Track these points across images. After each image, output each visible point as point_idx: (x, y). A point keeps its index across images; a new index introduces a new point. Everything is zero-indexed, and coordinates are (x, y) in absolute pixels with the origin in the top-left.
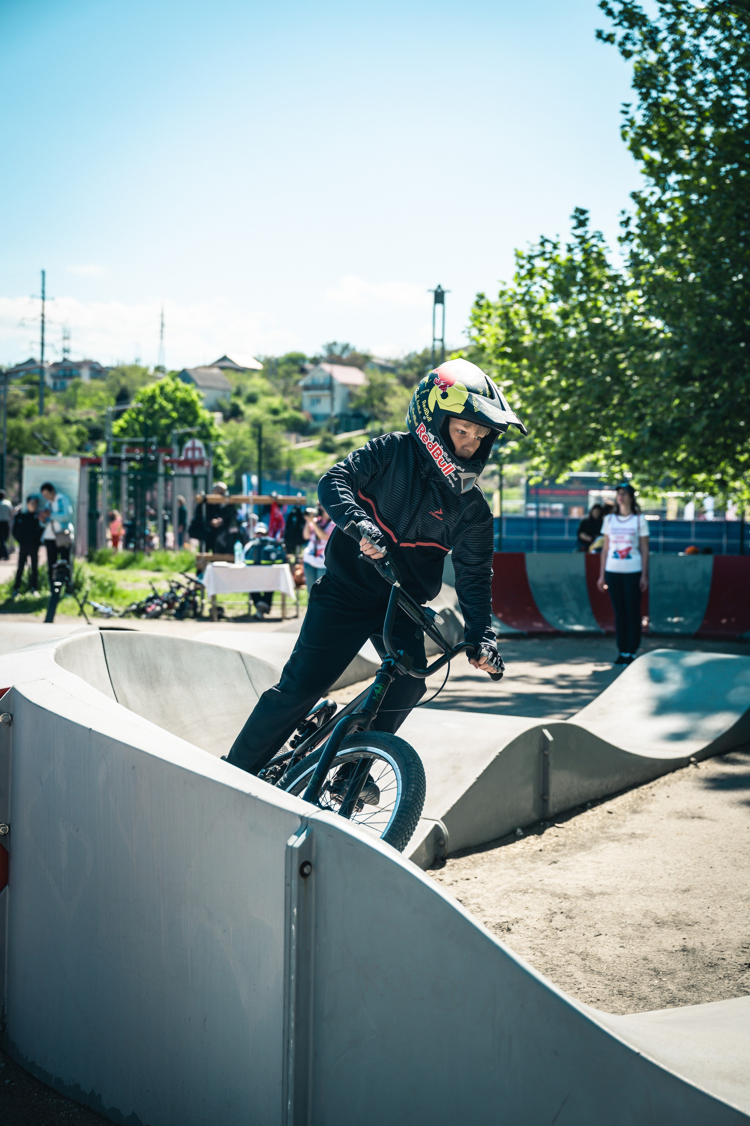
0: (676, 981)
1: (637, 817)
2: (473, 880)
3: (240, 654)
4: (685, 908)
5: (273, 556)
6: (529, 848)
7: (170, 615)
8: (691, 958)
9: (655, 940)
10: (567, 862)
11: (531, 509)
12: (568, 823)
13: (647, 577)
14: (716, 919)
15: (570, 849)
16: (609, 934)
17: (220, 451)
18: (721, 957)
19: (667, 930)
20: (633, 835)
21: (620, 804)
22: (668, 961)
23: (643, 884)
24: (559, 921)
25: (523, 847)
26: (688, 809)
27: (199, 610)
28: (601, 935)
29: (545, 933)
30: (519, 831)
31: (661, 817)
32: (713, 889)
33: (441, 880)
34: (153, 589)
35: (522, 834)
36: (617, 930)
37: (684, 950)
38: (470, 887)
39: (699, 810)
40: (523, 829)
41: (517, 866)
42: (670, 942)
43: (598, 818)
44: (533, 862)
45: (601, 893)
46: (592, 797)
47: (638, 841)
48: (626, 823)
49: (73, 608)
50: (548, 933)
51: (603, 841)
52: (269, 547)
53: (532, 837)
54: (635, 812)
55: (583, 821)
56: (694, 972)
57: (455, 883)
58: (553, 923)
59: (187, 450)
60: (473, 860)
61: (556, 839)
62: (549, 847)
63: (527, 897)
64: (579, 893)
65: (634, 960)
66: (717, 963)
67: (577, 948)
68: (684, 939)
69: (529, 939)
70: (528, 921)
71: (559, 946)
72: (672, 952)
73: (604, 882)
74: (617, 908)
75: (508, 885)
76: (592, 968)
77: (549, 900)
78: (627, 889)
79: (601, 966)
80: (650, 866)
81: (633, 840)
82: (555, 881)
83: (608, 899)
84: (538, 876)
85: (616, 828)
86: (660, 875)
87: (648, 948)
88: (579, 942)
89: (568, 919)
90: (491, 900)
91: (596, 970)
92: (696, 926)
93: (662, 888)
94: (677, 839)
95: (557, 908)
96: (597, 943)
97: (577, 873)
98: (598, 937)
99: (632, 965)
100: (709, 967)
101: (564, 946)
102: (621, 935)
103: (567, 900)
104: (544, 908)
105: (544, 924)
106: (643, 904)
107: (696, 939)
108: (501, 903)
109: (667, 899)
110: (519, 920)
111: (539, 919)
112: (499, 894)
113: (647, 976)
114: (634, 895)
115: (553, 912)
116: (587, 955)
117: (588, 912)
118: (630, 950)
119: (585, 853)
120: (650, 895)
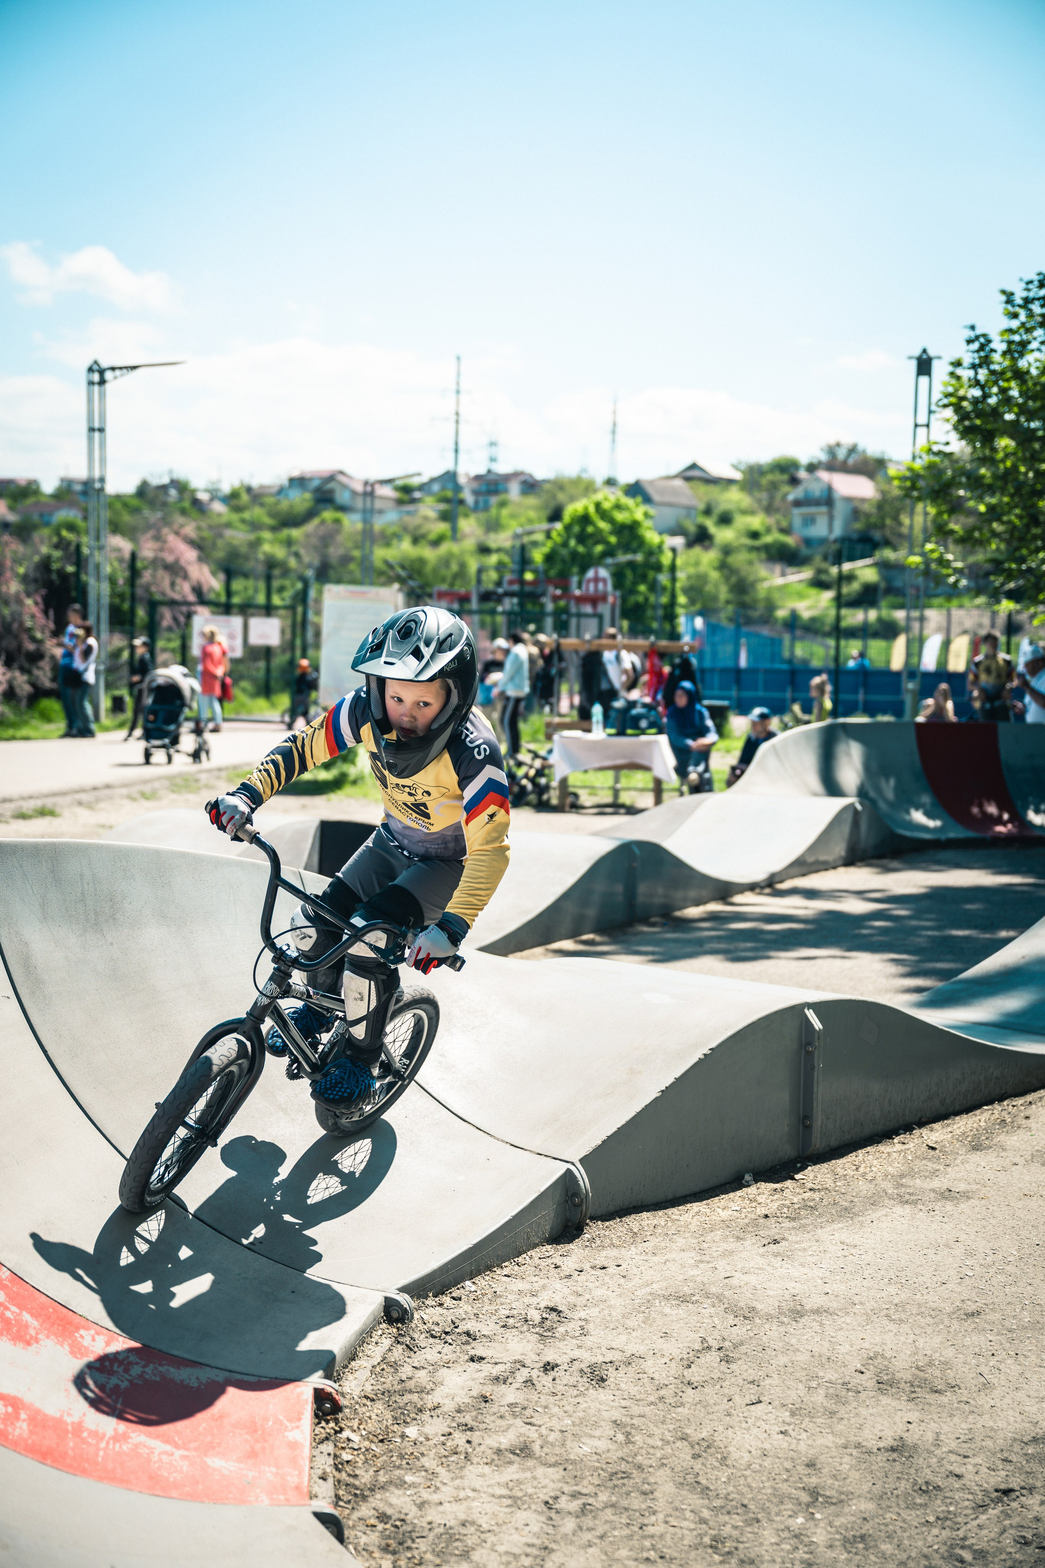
0: (839, 1522)
1: (975, 1157)
2: (612, 1270)
4: (949, 1353)
5: (644, 724)
8: (899, 1469)
9: (854, 1421)
10: (796, 1243)
14: (994, 1381)
15: (820, 1215)
16: (776, 1403)
18: (956, 1469)
19: (889, 1401)
20: (947, 1193)
21: (958, 1132)
22: (850, 1473)
23: (902, 1296)
24: (705, 1365)
25: (738, 1208)
28: (760, 1402)
29: (662, 1392)
30: (748, 1177)
31: (1016, 1160)
32: (1025, 1313)
33: (557, 1267)
35: (752, 1183)
36: (796, 1393)
37: (896, 1448)
40: (754, 1171)
41: (705, 1246)
42: (879, 1427)
43: (906, 1157)
44: (738, 1238)
45: (817, 1311)
47: (949, 1206)
48: (949, 1169)
50: (669, 1391)
51: (887, 1202)
54: (976, 1147)
55: (875, 1162)
56: (885, 1504)
57: (576, 1274)
58: (692, 1369)
59: (589, 581)
60: (635, 1230)
62: (785, 1210)
63: (681, 1311)
64: (779, 1307)
65: (788, 1465)
66: (940, 1484)
67: (699, 1430)
68: (909, 1422)
69: (624, 1403)
70: (650, 1363)
71: (670, 1421)
72: (869, 1453)
73: (836, 1287)
74: (827, 1345)
75: (665, 1284)
76: (700, 1479)
77: (715, 1319)
78: (867, 1304)
79: (720, 1474)
80: (939, 1258)
81: (939, 1204)
82: (752, 1279)
83: (822, 1325)
84: (728, 1268)
85: (926, 1177)
86: (944, 1278)
87: (828, 1440)
88: (710, 1417)
89: (723, 1363)
90: (614, 1314)
91: (704, 1482)
92: (948, 1394)
93: (933, 1305)
94: (1020, 1204)
95: (718, 1337)
96: (740, 1422)
97: (802, 1265)
98: (753, 1407)
99: (777, 1477)
100: (920, 1492)
101: (678, 1424)
102: (797, 1406)
103: (747, 1322)
104: (696, 1337)
105: (673, 1372)
106: (878, 1339)
107: (932, 1424)
108: (627, 1321)
109: (929, 1330)
110: (635, 1359)
111: (671, 1360)
112: (636, 1301)
113: (790, 1506)
114: (874, 1318)
115: (706, 1345)
116: (708, 1447)
117: (768, 1351)
118: (794, 1441)
119: (840, 1225)
120: (901, 1320)
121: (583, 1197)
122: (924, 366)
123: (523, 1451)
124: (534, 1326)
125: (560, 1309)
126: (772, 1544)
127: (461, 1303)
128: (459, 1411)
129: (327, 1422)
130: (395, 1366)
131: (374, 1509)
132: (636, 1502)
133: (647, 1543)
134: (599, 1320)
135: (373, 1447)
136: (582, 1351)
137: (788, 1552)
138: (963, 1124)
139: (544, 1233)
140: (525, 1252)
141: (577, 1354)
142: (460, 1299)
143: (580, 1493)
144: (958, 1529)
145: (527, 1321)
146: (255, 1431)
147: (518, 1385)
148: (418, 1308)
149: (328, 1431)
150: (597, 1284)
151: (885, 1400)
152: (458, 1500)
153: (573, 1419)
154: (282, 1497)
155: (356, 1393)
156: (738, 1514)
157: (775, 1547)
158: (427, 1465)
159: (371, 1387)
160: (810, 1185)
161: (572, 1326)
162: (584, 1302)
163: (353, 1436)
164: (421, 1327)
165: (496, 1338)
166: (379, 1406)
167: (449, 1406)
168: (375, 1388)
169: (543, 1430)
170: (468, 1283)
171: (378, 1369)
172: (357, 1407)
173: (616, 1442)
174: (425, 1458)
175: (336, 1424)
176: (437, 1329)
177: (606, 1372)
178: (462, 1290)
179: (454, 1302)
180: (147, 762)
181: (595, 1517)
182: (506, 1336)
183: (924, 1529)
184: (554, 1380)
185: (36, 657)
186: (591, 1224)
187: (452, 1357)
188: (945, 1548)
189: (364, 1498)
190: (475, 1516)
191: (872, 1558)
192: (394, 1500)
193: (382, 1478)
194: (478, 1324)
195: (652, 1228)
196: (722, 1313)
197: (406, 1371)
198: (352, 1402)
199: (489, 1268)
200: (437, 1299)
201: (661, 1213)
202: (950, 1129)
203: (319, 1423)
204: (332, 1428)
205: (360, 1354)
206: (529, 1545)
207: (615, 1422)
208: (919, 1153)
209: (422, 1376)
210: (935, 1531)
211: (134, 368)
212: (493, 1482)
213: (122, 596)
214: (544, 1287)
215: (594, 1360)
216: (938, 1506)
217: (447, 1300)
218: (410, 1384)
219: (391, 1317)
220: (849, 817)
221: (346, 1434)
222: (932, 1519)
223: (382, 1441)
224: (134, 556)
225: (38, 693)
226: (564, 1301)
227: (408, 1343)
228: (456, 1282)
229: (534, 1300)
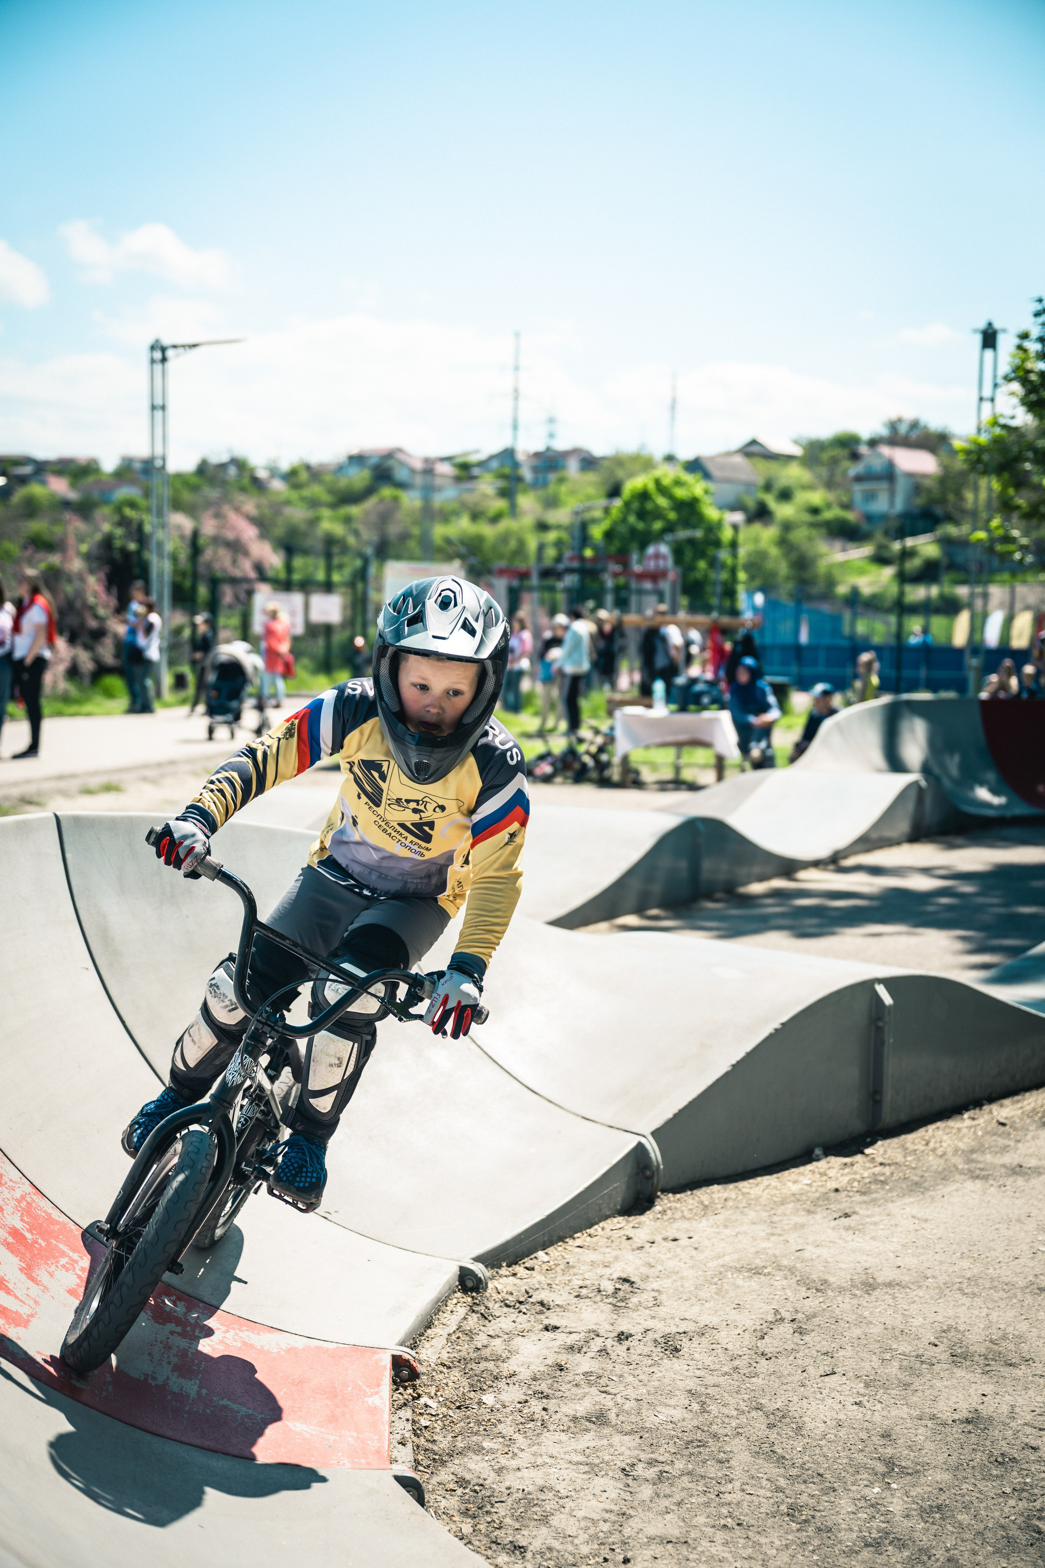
0: (915, 1492)
2: (684, 1241)
4: (1023, 1327)
5: (706, 700)
6: (820, 1184)
8: (974, 1440)
9: (928, 1393)
10: (868, 1216)
15: (891, 1190)
16: (850, 1374)
18: (1032, 1442)
19: (963, 1373)
20: (1018, 1169)
21: (1028, 1108)
22: (926, 1444)
23: (975, 1270)
24: (778, 1337)
25: (809, 1182)
27: (606, 772)
28: (835, 1373)
29: (736, 1362)
30: (818, 1151)
33: (629, 1239)
34: (546, 745)
36: (870, 1365)
37: (971, 1420)
40: (824, 1145)
41: (776, 1219)
42: (954, 1399)
43: (975, 1133)
44: (809, 1212)
45: (890, 1285)
47: (1020, 1181)
48: (1020, 1145)
50: (743, 1361)
51: (957, 1177)
52: (699, 687)
55: (945, 1137)
56: (961, 1475)
57: (648, 1246)
58: (765, 1340)
59: (650, 558)
60: (706, 1203)
62: (856, 1184)
63: (754, 1282)
64: (851, 1280)
65: (864, 1436)
66: (1016, 1455)
67: (773, 1400)
68: (984, 1395)
69: (698, 1373)
70: (723, 1334)
71: (744, 1391)
72: (944, 1424)
73: (908, 1261)
74: (899, 1318)
75: (736, 1256)
76: (775, 1448)
77: (788, 1291)
78: (940, 1278)
79: (795, 1443)
80: (1011, 1233)
81: (1011, 1179)
82: (824, 1252)
83: (894, 1298)
84: (800, 1241)
85: (996, 1153)
86: (1017, 1253)
87: (904, 1411)
88: (785, 1387)
89: (796, 1334)
90: (686, 1285)
91: (780, 1451)
92: (1023, 1367)
93: (1007, 1280)
95: (791, 1309)
96: (814, 1392)
97: (874, 1238)
98: (827, 1378)
99: (852, 1447)
100: (996, 1464)
101: (752, 1394)
102: (872, 1377)
103: (819, 1294)
104: (769, 1308)
105: (746, 1343)
106: (951, 1313)
107: (1007, 1397)
108: (700, 1293)
109: (1002, 1304)
110: (708, 1330)
111: (744, 1331)
112: (709, 1273)
113: (866, 1476)
114: (947, 1291)
115: (779, 1317)
116: (783, 1417)
117: (842, 1323)
118: (869, 1412)
119: (911, 1200)
120: (974, 1294)
121: (655, 1169)
122: (989, 339)
123: (599, 1419)
124: (607, 1296)
125: (633, 1279)
126: (848, 1512)
127: (534, 1273)
128: (535, 1379)
129: (405, 1388)
130: (470, 1335)
131: (453, 1474)
132: (713, 1470)
133: (724, 1511)
134: (671, 1291)
135: (451, 1413)
136: (656, 1321)
137: (865, 1520)
138: (1033, 1100)
139: (615, 1205)
140: (597, 1223)
141: (650, 1324)
142: (533, 1269)
143: (657, 1461)
144: (1035, 1500)
145: (600, 1291)
146: (336, 1396)
147: (592, 1354)
148: (492, 1278)
149: (406, 1397)
150: (669, 1255)
151: (959, 1373)
152: (536, 1466)
153: (648, 1388)
154: (363, 1461)
155: (433, 1360)
156: (814, 1483)
157: (852, 1516)
158: (504, 1432)
159: (448, 1355)
160: (880, 1159)
161: (646, 1297)
162: (657, 1274)
163: (430, 1402)
164: (495, 1296)
165: (570, 1307)
166: (455, 1374)
167: (524, 1374)
168: (452, 1356)
169: (619, 1399)
170: (541, 1254)
171: (454, 1337)
172: (434, 1374)
173: (691, 1411)
174: (502, 1425)
175: (414, 1390)
176: (511, 1298)
177: (680, 1343)
178: (535, 1261)
179: (528, 1272)
180: (210, 738)
181: (671, 1485)
182: (579, 1306)
183: (1001, 1500)
184: (628, 1349)
185: (99, 634)
186: (662, 1196)
187: (527, 1326)
188: (1022, 1519)
189: (443, 1463)
190: (553, 1482)
191: (949, 1527)
192: (472, 1465)
193: (460, 1444)
194: (552, 1294)
195: (723, 1201)
196: (794, 1285)
197: (481, 1340)
198: (429, 1369)
199: (562, 1239)
200: (510, 1269)
201: (731, 1186)
202: (1019, 1105)
203: (397, 1389)
204: (410, 1394)
205: (436, 1323)
206: (607, 1511)
207: (690, 1391)
208: (989, 1129)
209: (498, 1345)
210: (1012, 1502)
211: (194, 346)
212: (570, 1448)
213: (184, 574)
214: (616, 1258)
215: (668, 1330)
216: (1015, 1478)
217: (519, 1269)
218: (486, 1353)
219: (466, 1286)
220: (913, 794)
221: (424, 1400)
222: (1008, 1490)
223: (459, 1408)
224: (195, 534)
225: (101, 671)
226: (637, 1273)
227: (482, 1311)
228: (529, 1252)
229: (607, 1271)
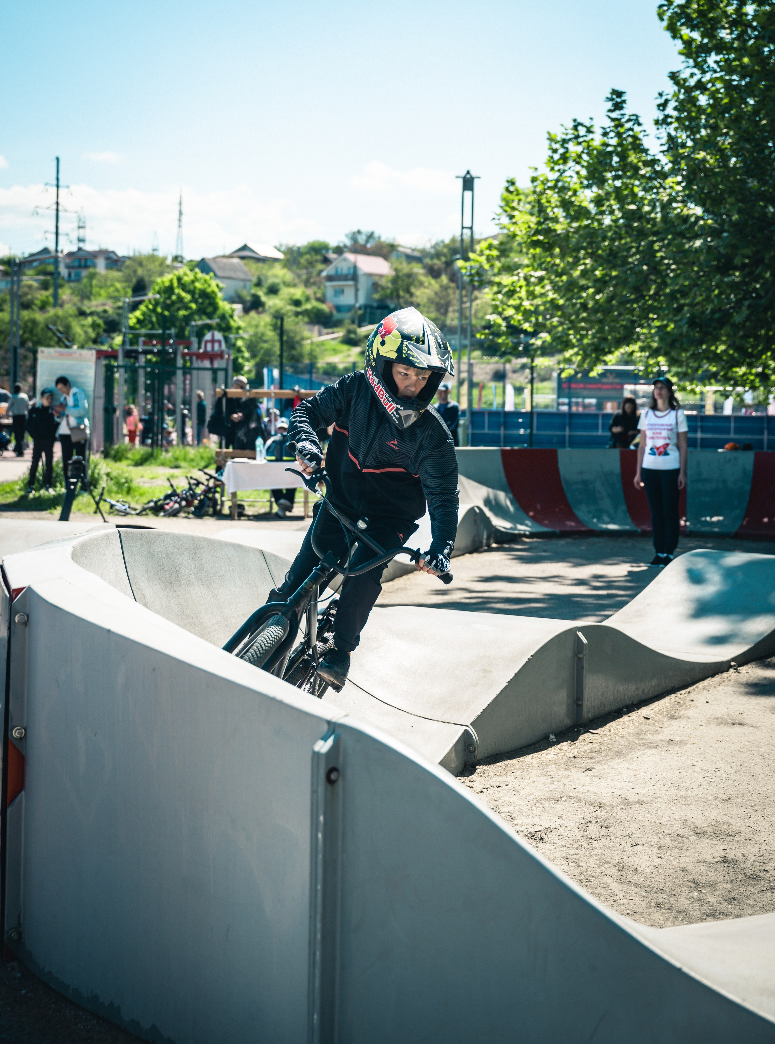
0: (717, 893)
1: (675, 722)
2: (504, 787)
3: (262, 553)
4: (726, 818)
6: (562, 754)
7: (189, 513)
8: (732, 869)
9: (694, 850)
10: (602, 770)
11: (563, 404)
12: (603, 729)
13: (685, 474)
14: (759, 829)
15: (605, 756)
16: (646, 845)
17: (240, 343)
18: (763, 868)
19: (707, 841)
20: (671, 742)
21: (656, 709)
22: (708, 873)
23: (681, 793)
24: (594, 830)
26: (728, 715)
27: (219, 507)
28: (638, 844)
29: (580, 843)
30: (552, 737)
31: (700, 723)
32: (755, 798)
33: (472, 787)
34: (172, 486)
35: (555, 740)
36: (654, 840)
37: (725, 861)
38: (501, 795)
39: (740, 716)
40: (556, 735)
41: (550, 773)
42: (710, 852)
43: (633, 724)
44: (567, 769)
45: (638, 802)
46: (628, 702)
47: (677, 748)
48: (664, 729)
49: (89, 505)
50: (583, 842)
51: (639, 747)
53: (565, 743)
54: (673, 718)
55: (618, 727)
56: (736, 884)
57: (485, 790)
58: (588, 832)
59: (206, 342)
61: (590, 745)
62: (583, 753)
63: (561, 805)
64: (615, 801)
65: (673, 871)
66: (759, 875)
67: (613, 859)
68: (724, 850)
69: (562, 849)
70: (562, 830)
71: (594, 856)
72: (712, 864)
73: (641, 791)
74: (655, 817)
75: (541, 793)
76: (629, 880)
77: (583, 808)
78: (664, 798)
79: (638, 877)
80: (689, 774)
81: (670, 747)
82: (590, 789)
83: (645, 808)
84: (572, 784)
85: (653, 734)
86: (699, 783)
87: (687, 859)
88: (615, 852)
89: (603, 828)
90: (523, 808)
91: (632, 881)
92: (737, 836)
93: (702, 796)
94: (716, 746)
95: (592, 817)
96: (633, 854)
97: (613, 781)
98: (635, 847)
99: (670, 877)
100: (751, 879)
101: (599, 857)
102: (659, 845)
103: (602, 809)
104: (578, 817)
105: (578, 834)
106: (682, 814)
107: (738, 850)
108: (534, 812)
109: (707, 808)
110: (552, 829)
111: (573, 829)
112: (531, 802)
113: (686, 888)
114: (672, 804)
115: (588, 820)
116: (624, 866)
117: (625, 822)
118: (668, 861)
119: (620, 760)
120: (688, 804)
121: (476, 746)
122: (468, 183)
126: (688, 904)
134: (517, 812)
136: (520, 826)
138: (657, 706)
151: (705, 840)
156: (661, 893)
173: (572, 866)
177: (540, 836)
196: (585, 805)
207: (564, 857)
208: (641, 721)
215: (531, 830)
216: (764, 883)
220: (471, 517)
222: (765, 888)
